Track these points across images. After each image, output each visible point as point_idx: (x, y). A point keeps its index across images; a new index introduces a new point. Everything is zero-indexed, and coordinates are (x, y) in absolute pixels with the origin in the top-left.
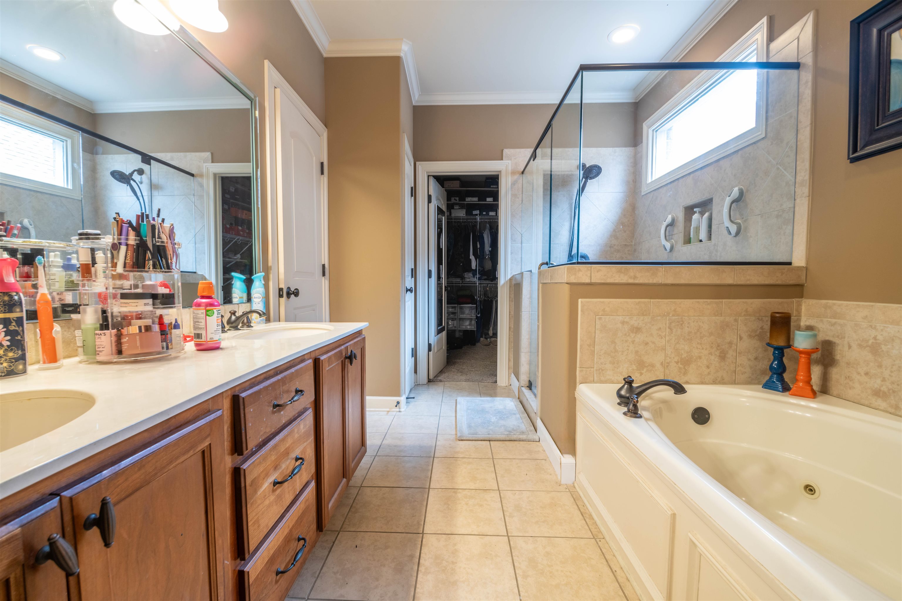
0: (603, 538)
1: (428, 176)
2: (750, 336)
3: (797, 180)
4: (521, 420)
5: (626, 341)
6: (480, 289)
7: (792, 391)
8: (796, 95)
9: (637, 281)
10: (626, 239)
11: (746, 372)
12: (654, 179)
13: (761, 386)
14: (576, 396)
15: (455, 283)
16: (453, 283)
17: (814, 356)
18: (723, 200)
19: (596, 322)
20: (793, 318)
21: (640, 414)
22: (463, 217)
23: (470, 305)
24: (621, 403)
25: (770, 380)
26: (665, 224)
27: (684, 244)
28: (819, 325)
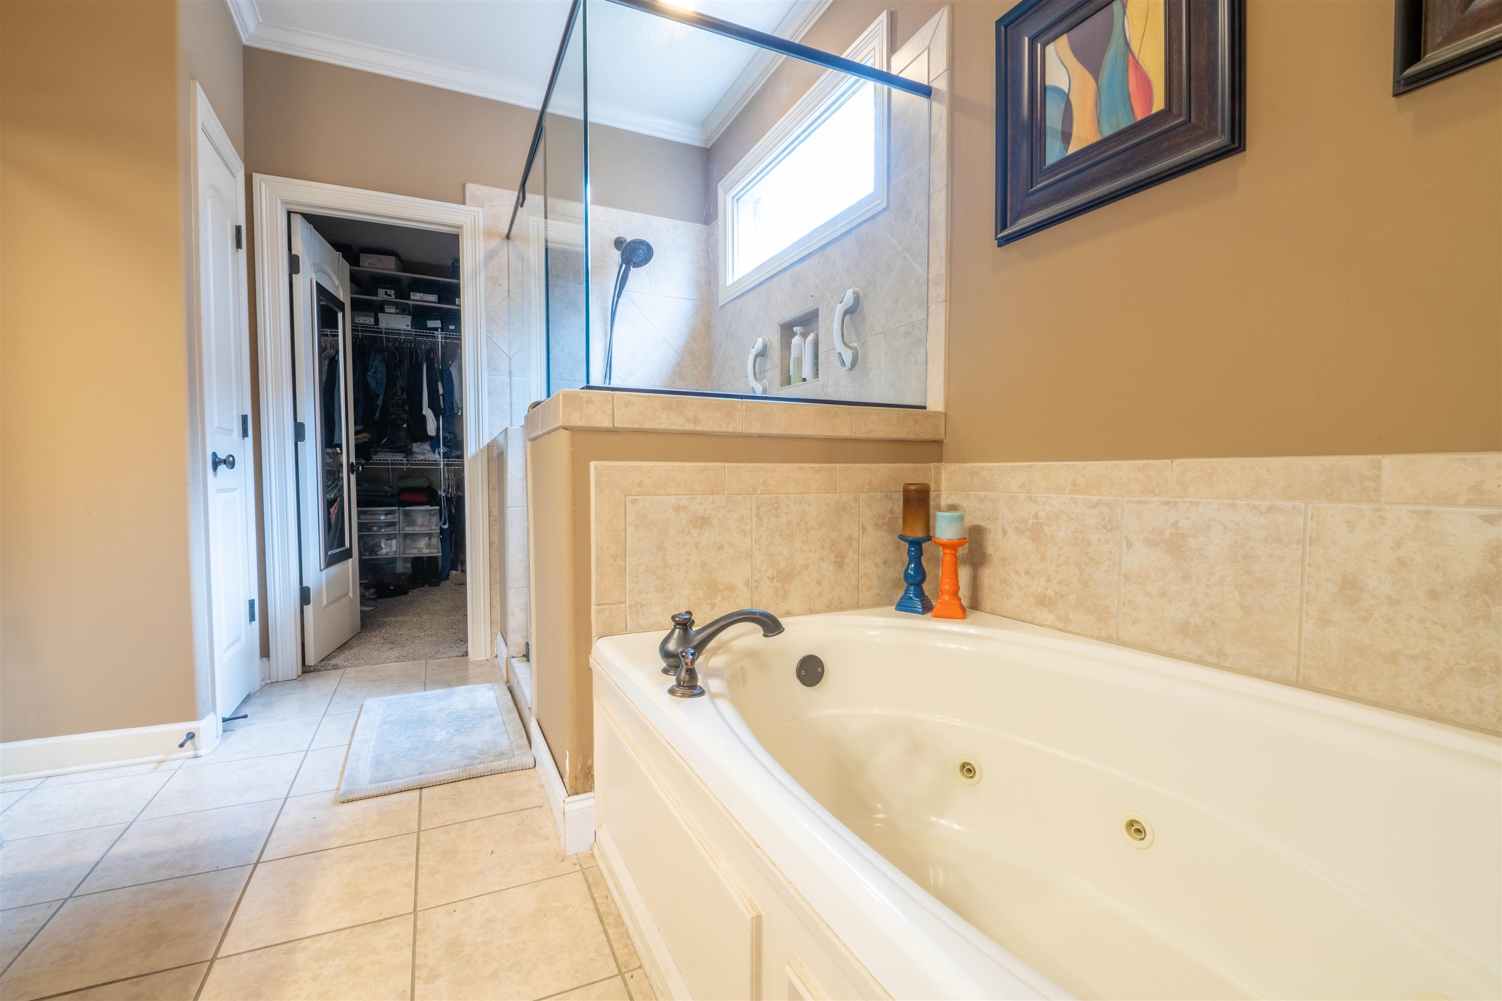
0: (640, 967)
1: (289, 213)
2: (877, 526)
3: (930, 276)
4: (504, 727)
5: (685, 545)
6: (446, 475)
7: (935, 610)
8: (927, 139)
9: (699, 428)
10: (698, 380)
11: (872, 587)
12: (736, 279)
13: (894, 607)
14: (591, 666)
15: (392, 464)
16: (388, 464)
17: (962, 551)
18: (833, 310)
19: (628, 510)
20: (932, 494)
21: (701, 688)
22: (406, 331)
23: (428, 507)
24: (668, 668)
25: (906, 598)
26: (753, 352)
27: (782, 386)
28: (965, 503)
